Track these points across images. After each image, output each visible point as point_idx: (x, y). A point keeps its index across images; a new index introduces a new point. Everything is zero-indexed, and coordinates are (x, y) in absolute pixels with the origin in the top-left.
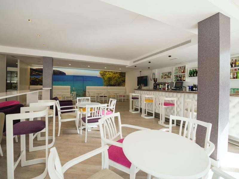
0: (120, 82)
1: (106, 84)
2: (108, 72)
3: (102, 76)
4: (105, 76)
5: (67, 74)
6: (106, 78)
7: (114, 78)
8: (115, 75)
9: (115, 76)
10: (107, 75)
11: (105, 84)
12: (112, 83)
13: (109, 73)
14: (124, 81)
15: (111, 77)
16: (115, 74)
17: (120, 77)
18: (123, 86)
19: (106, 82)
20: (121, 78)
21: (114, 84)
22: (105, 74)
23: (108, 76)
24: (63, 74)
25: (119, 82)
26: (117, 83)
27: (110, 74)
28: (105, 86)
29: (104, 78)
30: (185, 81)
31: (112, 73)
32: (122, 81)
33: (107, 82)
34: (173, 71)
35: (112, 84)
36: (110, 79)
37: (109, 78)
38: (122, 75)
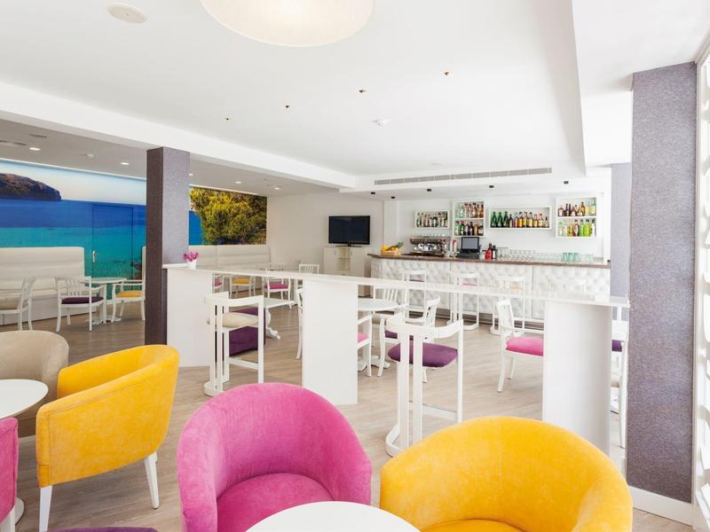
0: (252, 230)
1: (212, 235)
2: (216, 193)
3: (198, 206)
4: (208, 207)
5: (63, 197)
6: (210, 217)
7: (235, 215)
8: (237, 205)
9: (239, 209)
10: (215, 205)
11: (208, 235)
12: (230, 231)
13: (221, 197)
14: (263, 226)
15: (227, 210)
16: (237, 201)
17: (251, 211)
18: (260, 242)
19: (210, 229)
20: (254, 214)
21: (233, 237)
22: (208, 201)
23: (216, 207)
24: (49, 194)
25: (249, 229)
26: (244, 234)
27: (223, 203)
28: (206, 243)
29: (202, 212)
30: (481, 235)
31: (229, 196)
32: (258, 224)
33: (215, 230)
34: (451, 211)
35: (229, 234)
36: (222, 218)
37: (220, 216)
38: (257, 206)
